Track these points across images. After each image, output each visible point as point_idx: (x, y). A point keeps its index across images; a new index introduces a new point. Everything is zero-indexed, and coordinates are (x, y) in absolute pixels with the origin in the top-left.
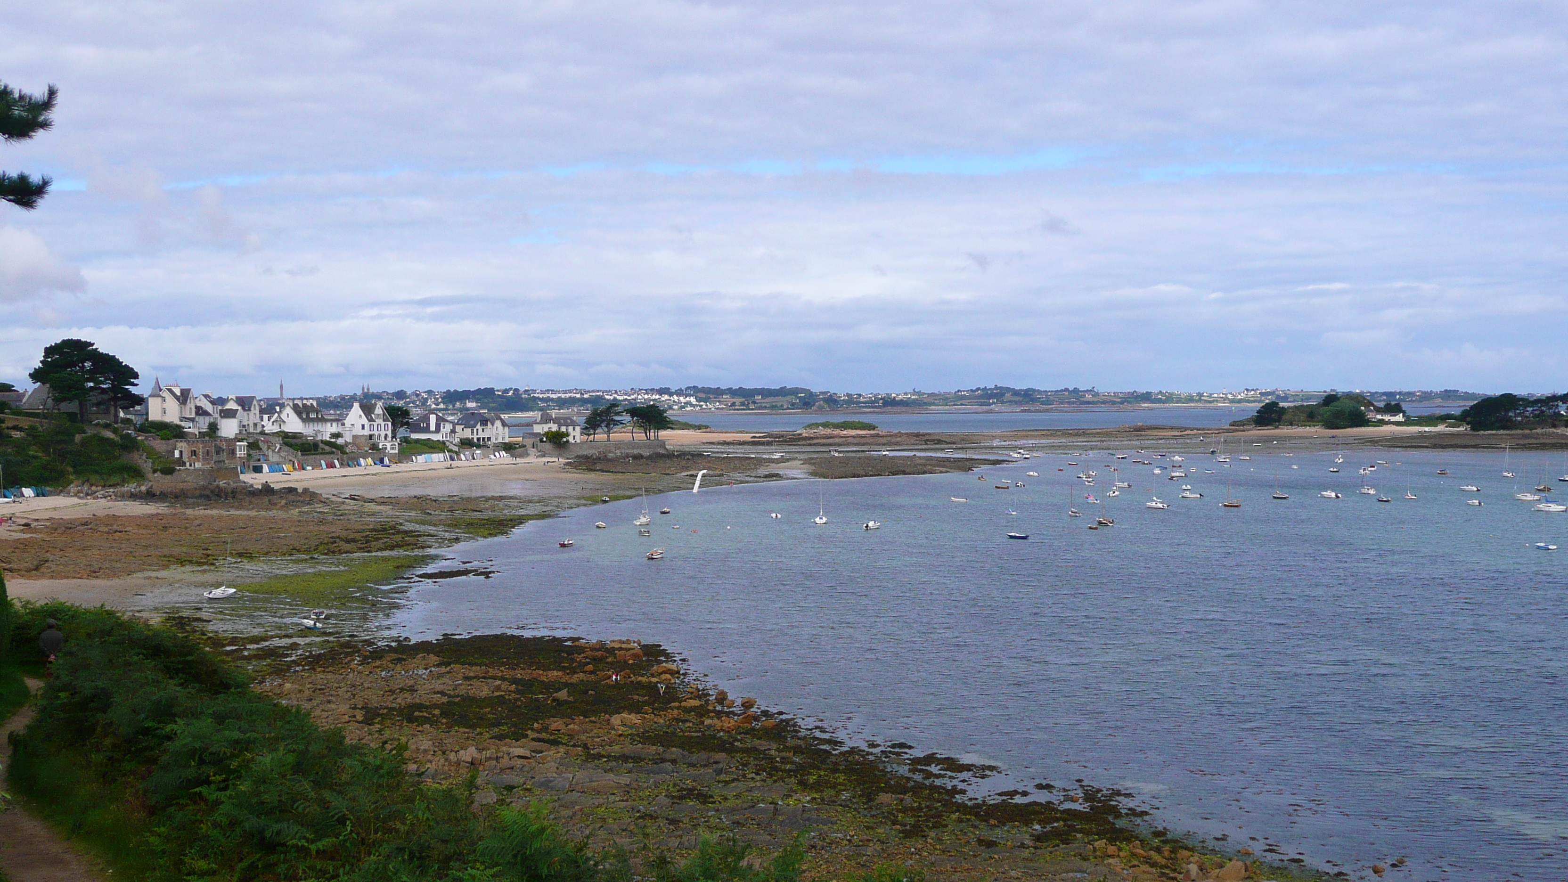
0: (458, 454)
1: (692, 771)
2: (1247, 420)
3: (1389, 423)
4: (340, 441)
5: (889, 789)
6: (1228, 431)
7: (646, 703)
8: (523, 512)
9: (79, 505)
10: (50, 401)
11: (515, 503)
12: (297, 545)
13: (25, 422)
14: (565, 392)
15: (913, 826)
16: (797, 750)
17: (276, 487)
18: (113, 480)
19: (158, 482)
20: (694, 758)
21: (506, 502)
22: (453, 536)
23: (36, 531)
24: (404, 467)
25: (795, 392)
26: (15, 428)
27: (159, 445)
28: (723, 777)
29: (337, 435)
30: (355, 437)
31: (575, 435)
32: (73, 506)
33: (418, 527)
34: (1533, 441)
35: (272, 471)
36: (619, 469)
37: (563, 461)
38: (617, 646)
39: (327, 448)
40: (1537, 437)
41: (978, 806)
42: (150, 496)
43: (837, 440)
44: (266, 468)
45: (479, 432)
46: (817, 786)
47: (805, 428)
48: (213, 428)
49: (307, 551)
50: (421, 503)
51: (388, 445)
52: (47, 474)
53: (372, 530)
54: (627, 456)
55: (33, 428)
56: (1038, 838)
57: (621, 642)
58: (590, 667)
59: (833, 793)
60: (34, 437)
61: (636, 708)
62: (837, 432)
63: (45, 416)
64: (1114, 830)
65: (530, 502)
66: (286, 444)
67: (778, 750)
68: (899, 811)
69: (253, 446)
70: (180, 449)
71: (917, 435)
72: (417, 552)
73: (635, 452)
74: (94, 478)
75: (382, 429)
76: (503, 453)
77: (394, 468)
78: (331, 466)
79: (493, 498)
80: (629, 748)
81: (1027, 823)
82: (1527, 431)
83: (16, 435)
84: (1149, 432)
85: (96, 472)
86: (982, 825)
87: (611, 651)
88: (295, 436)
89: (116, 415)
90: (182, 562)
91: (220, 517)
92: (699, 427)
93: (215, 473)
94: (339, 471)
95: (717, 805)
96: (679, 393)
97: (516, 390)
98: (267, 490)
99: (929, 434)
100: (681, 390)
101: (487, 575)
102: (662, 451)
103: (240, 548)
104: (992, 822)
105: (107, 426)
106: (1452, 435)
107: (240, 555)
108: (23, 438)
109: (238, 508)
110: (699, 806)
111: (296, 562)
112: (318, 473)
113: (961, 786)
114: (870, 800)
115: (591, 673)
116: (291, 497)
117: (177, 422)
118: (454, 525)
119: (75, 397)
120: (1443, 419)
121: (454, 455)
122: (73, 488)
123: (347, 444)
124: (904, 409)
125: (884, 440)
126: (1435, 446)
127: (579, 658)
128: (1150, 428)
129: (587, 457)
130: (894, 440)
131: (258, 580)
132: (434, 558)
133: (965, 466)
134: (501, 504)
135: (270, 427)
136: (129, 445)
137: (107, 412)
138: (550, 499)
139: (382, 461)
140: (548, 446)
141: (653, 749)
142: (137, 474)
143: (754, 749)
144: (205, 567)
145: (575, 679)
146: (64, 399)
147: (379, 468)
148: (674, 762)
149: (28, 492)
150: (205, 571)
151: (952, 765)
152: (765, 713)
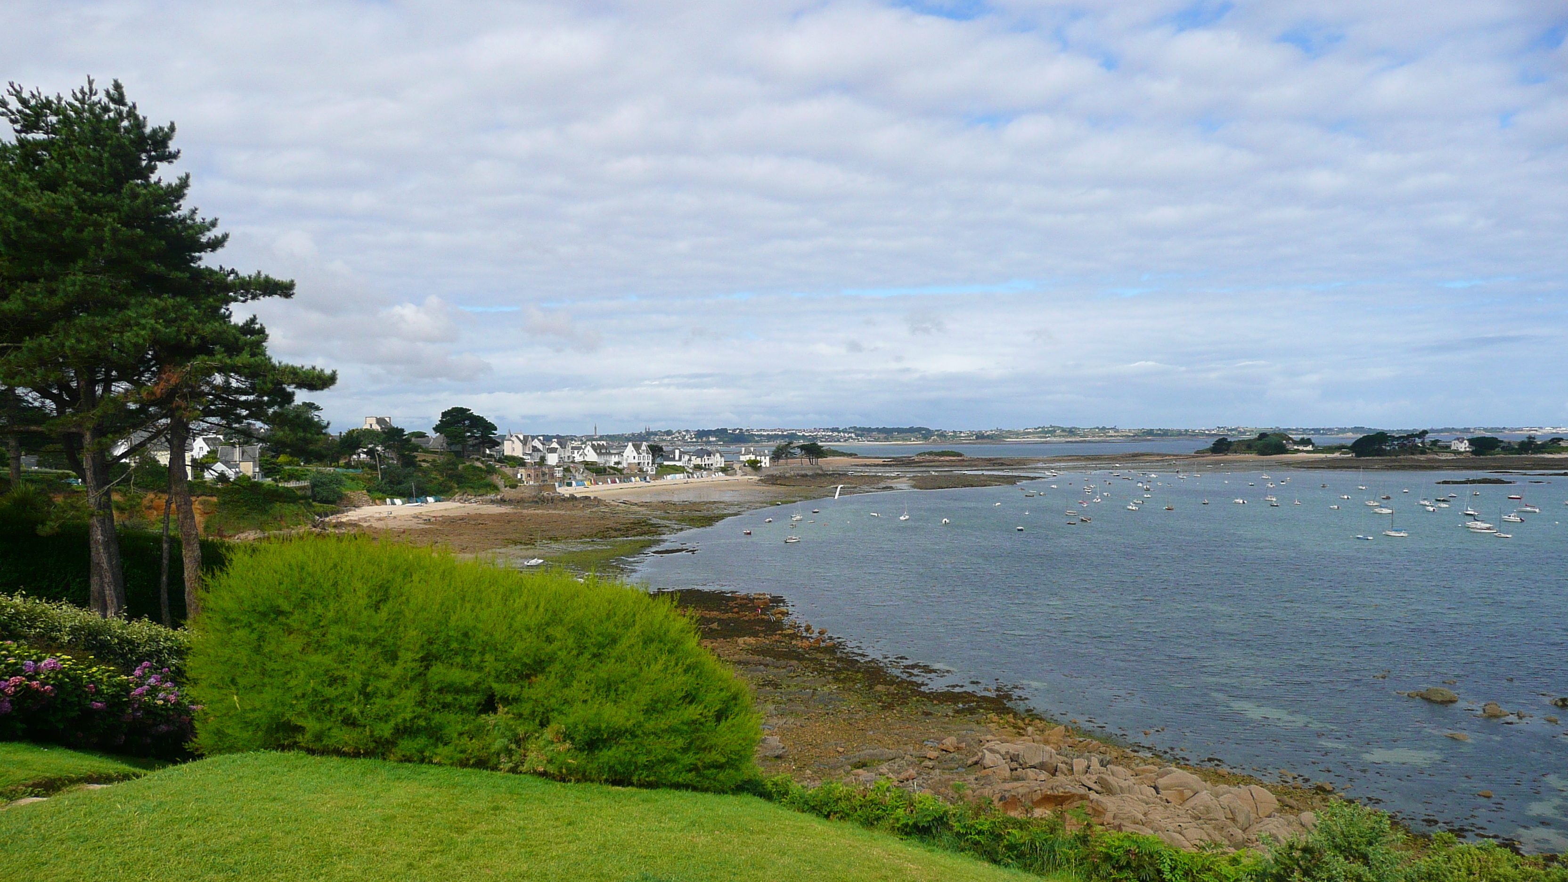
0: (692, 474)
1: (776, 671)
2: (1207, 450)
3: (1303, 451)
4: (620, 466)
5: (885, 683)
6: (1193, 457)
7: (762, 631)
8: (726, 512)
9: (460, 507)
10: (444, 444)
11: (722, 506)
12: (585, 533)
13: (430, 457)
14: (772, 431)
15: (889, 704)
16: (840, 660)
17: (578, 496)
18: (481, 492)
19: (508, 493)
20: (779, 663)
21: (716, 505)
22: (680, 527)
23: (432, 523)
24: (658, 482)
25: (919, 430)
26: (424, 461)
27: (508, 470)
28: (792, 674)
29: (618, 463)
30: (629, 464)
31: (766, 462)
32: (457, 508)
33: (660, 521)
34: (1397, 464)
35: (578, 485)
36: (792, 483)
37: (756, 478)
38: (757, 596)
39: (612, 471)
40: (1400, 461)
41: (932, 693)
42: (503, 501)
43: (936, 464)
44: (574, 483)
45: (706, 461)
46: (843, 681)
47: (917, 455)
48: (543, 459)
49: (590, 537)
50: (665, 506)
51: (649, 469)
52: (441, 488)
53: (632, 523)
54: (798, 475)
55: (434, 461)
56: (957, 712)
57: (760, 594)
58: (736, 610)
59: (851, 684)
60: (435, 466)
61: (755, 634)
62: (937, 458)
63: (442, 453)
64: (1004, 708)
65: (732, 505)
66: (587, 469)
67: (829, 660)
68: (885, 695)
69: (567, 470)
70: (521, 473)
71: (990, 460)
72: (656, 537)
73: (803, 472)
74: (470, 491)
75: (646, 459)
76: (720, 473)
77: (653, 483)
78: (614, 482)
79: (710, 503)
80: (744, 657)
81: (955, 703)
82: (1394, 457)
83: (424, 465)
84: (1141, 458)
85: (472, 487)
86: (929, 704)
87: (752, 600)
88: (593, 463)
89: (484, 452)
90: (515, 543)
91: (543, 514)
92: (850, 455)
93: (541, 488)
94: (618, 485)
95: (783, 691)
96: (844, 431)
97: (741, 429)
98: (573, 498)
99: (996, 459)
100: (846, 429)
101: (693, 551)
102: (820, 472)
103: (550, 534)
104: (935, 702)
105: (478, 459)
106: (1342, 460)
107: (551, 539)
108: (428, 467)
109: (555, 509)
110: (773, 690)
111: (582, 543)
112: (605, 486)
113: (928, 681)
114: (871, 688)
115: (737, 613)
116: (587, 502)
117: (521, 456)
118: (682, 520)
119: (459, 442)
120: (1340, 448)
121: (690, 475)
122: (457, 497)
123: (624, 469)
124: (989, 441)
125: (966, 463)
126: (1329, 467)
127: (731, 604)
128: (1143, 455)
129: (772, 476)
130: (973, 463)
131: (558, 554)
132: (664, 541)
133: (1011, 481)
134: (713, 507)
135: (578, 458)
136: (491, 471)
137: (479, 451)
138: (746, 503)
139: (645, 479)
140: (749, 469)
141: (756, 657)
142: (495, 488)
143: (816, 659)
144: (529, 546)
145: (726, 616)
146: (452, 444)
147: (643, 483)
148: (766, 665)
149: (430, 499)
150: (528, 549)
151: (927, 670)
152: (831, 638)
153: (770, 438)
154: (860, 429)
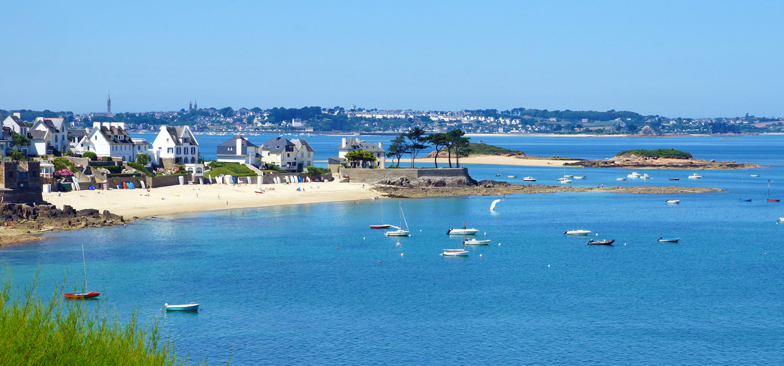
17: (79, 209)
25: (624, 115)
35: (78, 192)
39: (134, 171)
44: (73, 188)
51: (194, 168)
62: (650, 160)
66: (94, 166)
73: (438, 178)
75: (190, 152)
78: (137, 188)
88: (103, 158)
93: (17, 194)
96: (506, 114)
97: (342, 109)
98: (69, 211)
100: (508, 112)
102: (464, 179)
116: (91, 219)
153: (385, 123)
154: (529, 113)
